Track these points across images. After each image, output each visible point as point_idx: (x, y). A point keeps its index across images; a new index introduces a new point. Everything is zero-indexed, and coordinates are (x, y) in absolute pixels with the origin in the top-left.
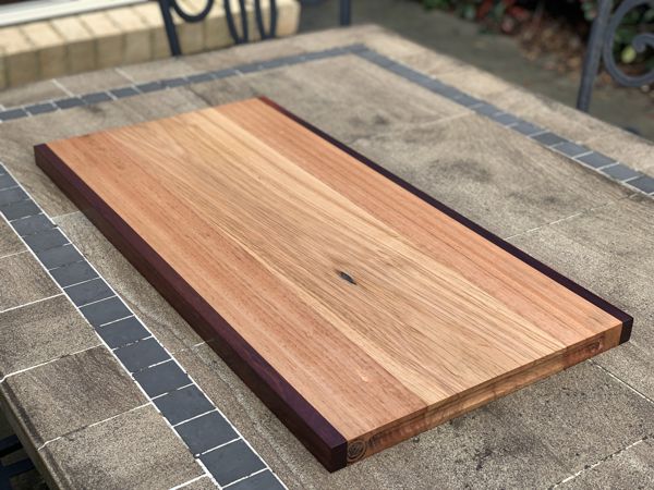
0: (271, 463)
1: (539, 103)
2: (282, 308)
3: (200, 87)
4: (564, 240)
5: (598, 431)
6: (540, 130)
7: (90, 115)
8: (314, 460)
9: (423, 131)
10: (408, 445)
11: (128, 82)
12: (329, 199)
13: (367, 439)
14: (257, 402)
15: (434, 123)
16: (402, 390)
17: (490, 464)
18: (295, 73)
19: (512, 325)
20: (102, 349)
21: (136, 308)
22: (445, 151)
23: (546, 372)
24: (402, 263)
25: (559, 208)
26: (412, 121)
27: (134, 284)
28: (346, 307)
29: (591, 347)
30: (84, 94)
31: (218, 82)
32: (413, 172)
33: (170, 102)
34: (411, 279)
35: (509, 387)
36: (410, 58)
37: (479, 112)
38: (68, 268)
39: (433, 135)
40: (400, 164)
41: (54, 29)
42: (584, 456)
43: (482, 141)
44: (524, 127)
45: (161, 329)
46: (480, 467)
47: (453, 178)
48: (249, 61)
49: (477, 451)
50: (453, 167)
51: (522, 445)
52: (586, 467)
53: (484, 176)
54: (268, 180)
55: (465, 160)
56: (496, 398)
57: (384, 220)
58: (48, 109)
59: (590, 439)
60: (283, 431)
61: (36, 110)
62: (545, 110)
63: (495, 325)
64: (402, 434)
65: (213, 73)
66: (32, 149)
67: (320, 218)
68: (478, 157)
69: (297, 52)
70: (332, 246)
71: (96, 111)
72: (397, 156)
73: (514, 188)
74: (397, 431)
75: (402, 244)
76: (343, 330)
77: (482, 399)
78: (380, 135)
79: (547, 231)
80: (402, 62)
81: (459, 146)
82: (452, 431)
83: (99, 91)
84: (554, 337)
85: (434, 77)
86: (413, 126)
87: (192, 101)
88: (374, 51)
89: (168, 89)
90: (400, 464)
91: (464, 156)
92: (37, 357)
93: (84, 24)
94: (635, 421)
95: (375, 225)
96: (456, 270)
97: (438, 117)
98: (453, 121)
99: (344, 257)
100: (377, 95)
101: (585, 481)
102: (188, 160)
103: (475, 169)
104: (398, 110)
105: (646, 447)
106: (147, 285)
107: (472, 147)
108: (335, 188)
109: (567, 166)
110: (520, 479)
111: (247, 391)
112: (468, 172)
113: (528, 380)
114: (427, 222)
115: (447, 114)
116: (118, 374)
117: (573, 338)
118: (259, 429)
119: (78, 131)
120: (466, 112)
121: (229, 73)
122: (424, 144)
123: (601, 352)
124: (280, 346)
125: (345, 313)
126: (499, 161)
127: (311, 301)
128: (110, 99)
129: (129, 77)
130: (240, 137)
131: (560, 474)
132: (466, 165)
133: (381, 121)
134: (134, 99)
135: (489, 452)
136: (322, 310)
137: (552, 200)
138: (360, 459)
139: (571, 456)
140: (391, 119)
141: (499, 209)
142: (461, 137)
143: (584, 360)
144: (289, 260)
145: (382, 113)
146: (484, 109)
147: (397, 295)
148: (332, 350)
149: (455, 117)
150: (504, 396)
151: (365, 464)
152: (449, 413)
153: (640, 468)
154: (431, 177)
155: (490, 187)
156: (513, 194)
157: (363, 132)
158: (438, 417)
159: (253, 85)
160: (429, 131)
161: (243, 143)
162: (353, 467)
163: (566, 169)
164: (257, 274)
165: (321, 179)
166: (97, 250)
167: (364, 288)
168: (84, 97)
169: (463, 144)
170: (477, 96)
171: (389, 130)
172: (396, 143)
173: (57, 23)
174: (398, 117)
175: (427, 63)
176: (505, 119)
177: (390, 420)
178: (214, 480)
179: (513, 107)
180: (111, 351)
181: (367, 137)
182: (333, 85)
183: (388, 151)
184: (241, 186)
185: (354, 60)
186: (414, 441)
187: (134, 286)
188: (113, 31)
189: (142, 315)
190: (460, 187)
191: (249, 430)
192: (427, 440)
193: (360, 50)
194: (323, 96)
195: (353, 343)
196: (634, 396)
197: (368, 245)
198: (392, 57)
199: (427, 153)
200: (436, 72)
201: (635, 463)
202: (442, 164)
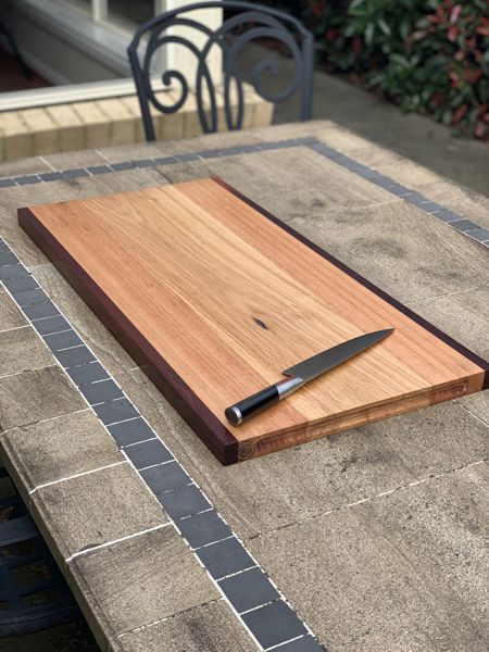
0: (178, 456)
1: (463, 195)
2: (204, 343)
3: (165, 169)
4: (457, 307)
5: (448, 452)
6: (458, 217)
7: (69, 187)
8: (213, 457)
9: (354, 214)
10: (290, 452)
11: (105, 161)
12: (258, 263)
13: (255, 442)
14: (174, 414)
15: (365, 207)
17: (354, 468)
18: (250, 160)
19: (391, 368)
20: (57, 367)
21: (87, 339)
22: (370, 231)
23: (414, 405)
24: (309, 316)
25: (458, 282)
26: (345, 205)
27: (88, 321)
28: (256, 346)
29: (456, 389)
30: (66, 170)
31: (181, 165)
32: (337, 247)
33: (137, 180)
34: (314, 328)
35: (381, 414)
36: (356, 151)
37: (407, 200)
38: (37, 306)
39: (362, 217)
40: (328, 240)
41: (48, 114)
42: (431, 468)
43: (404, 224)
44: (444, 214)
45: (106, 356)
46: (344, 470)
47: (371, 253)
48: (212, 148)
49: (345, 459)
50: (373, 244)
51: (383, 457)
52: (432, 476)
53: (399, 253)
54: (209, 245)
55: (385, 239)
56: (369, 422)
57: (301, 282)
58: (34, 180)
59: (439, 457)
60: (191, 435)
61: (23, 181)
62: (468, 200)
63: (376, 367)
64: (286, 442)
65: (179, 157)
66: (16, 212)
67: (246, 276)
68: (397, 237)
69: (256, 142)
70: (252, 299)
71: (74, 184)
72: (327, 232)
73: (423, 264)
74: (282, 439)
75: (313, 302)
76: (250, 363)
77: (357, 421)
78: (315, 215)
79: (444, 300)
80: (347, 155)
81: (383, 227)
82: (327, 444)
83: (78, 167)
84: (423, 377)
85: (373, 169)
86: (346, 209)
87: (157, 180)
88: (324, 144)
89: (137, 168)
90: (281, 464)
91: (385, 236)
92: (5, 370)
93: (76, 112)
94: (481, 447)
95: (293, 285)
96: (354, 323)
97: (370, 203)
98: (382, 206)
99: (262, 309)
100: (318, 181)
101: (428, 486)
102: (144, 225)
103: (393, 247)
104: (335, 195)
105: (485, 466)
106: (98, 322)
107: (394, 229)
108: (264, 255)
109: (475, 248)
110: (375, 481)
111: (168, 405)
112: (386, 249)
113: (398, 410)
114: (337, 284)
115: (377, 200)
116: (67, 386)
117: (439, 380)
118: (173, 432)
119: (57, 199)
120: (395, 199)
121: (193, 157)
122: (352, 224)
123: (465, 394)
124: (197, 371)
125: (254, 351)
126: (415, 241)
127: (228, 339)
128: (88, 175)
129: (106, 158)
130: (191, 210)
131: (408, 479)
132: (386, 243)
133: (319, 204)
134: (107, 175)
135: (354, 460)
136: (236, 347)
137: (454, 275)
138: (249, 458)
139: (420, 468)
140: (328, 202)
141: (406, 280)
142: (386, 220)
143: (449, 399)
144: (216, 308)
145: (321, 197)
146: (412, 197)
147: (301, 339)
148: (238, 377)
149: (385, 203)
150: (375, 421)
152: (328, 429)
153: (476, 481)
154: (353, 251)
155: (402, 262)
156: (421, 269)
157: (301, 212)
158: (317, 432)
159: (212, 168)
160: (359, 214)
161: (193, 215)
162: (243, 464)
163: (474, 251)
164: (188, 316)
165: (255, 246)
166: (62, 293)
167: (274, 332)
168: (64, 172)
169: (387, 225)
170: (409, 187)
171: (324, 212)
172: (328, 222)
173: (51, 110)
174: (334, 201)
175: (370, 156)
176: (429, 207)
177: (275, 429)
178: (132, 465)
179: (438, 197)
180: (64, 369)
181: (304, 216)
182: (282, 171)
183: (319, 229)
184: (186, 250)
185: (305, 150)
186: (296, 449)
187: (88, 323)
188: (103, 120)
189: (92, 345)
190: (376, 261)
191: (166, 433)
192: (305, 449)
193: (311, 143)
194: (271, 180)
195: (258, 374)
197: (284, 300)
198: (339, 150)
199: (353, 232)
200: (376, 164)
201: (473, 477)
202: (364, 241)
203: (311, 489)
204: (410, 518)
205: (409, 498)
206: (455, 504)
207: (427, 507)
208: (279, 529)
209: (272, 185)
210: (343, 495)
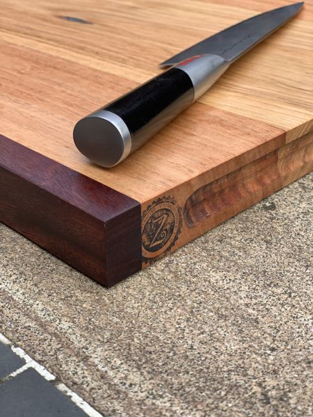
8: (63, 267)
10: (257, 215)
13: (182, 200)
16: (225, 117)
74: (233, 187)
90: (258, 250)
125: (80, 47)
138: (170, 251)
148: (68, 84)
151: (181, 259)
162: (157, 269)
177: (222, 159)
186: (266, 208)
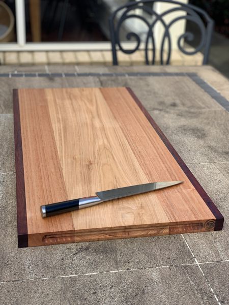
3: (103, 78)
4: (217, 171)
5: (149, 256)
7: (47, 81)
9: (190, 113)
11: (76, 71)
15: (200, 110)
17: (83, 254)
18: (151, 80)
22: (193, 123)
25: (227, 157)
26: (189, 107)
30: (53, 73)
31: (113, 78)
32: (167, 128)
33: (85, 81)
39: (193, 115)
40: (165, 123)
42: (131, 264)
43: (216, 122)
46: (77, 254)
47: (185, 134)
48: (136, 72)
49: (82, 247)
50: (190, 130)
51: (105, 251)
52: (128, 269)
53: (200, 134)
55: (199, 128)
59: (142, 258)
61: (27, 75)
65: (115, 74)
68: (207, 128)
71: (51, 79)
72: (169, 120)
73: (213, 144)
78: (168, 110)
79: (211, 165)
80: (209, 84)
81: (202, 121)
85: (218, 92)
86: (187, 109)
88: (199, 77)
91: (199, 126)
94: (173, 257)
97: (204, 108)
98: (210, 111)
101: (121, 275)
103: (200, 132)
105: (168, 270)
107: (209, 123)
110: (90, 264)
112: (196, 133)
115: (208, 107)
120: (220, 108)
121: (123, 75)
122: (185, 118)
126: (216, 132)
128: (62, 76)
129: (78, 69)
131: (112, 268)
132: (198, 130)
133: (174, 105)
135: (87, 249)
137: (227, 153)
139: (125, 262)
140: (180, 105)
141: (195, 151)
142: (207, 118)
145: (178, 102)
149: (213, 109)
153: (155, 278)
154: (175, 132)
155: (200, 141)
156: (209, 147)
157: (160, 108)
159: (128, 81)
160: (193, 113)
169: (205, 121)
171: (174, 109)
172: (172, 115)
174: (183, 104)
181: (161, 110)
182: (166, 87)
183: (164, 117)
185: (186, 79)
190: (185, 138)
193: (193, 75)
194: (156, 90)
196: (184, 246)
198: (206, 81)
199: (183, 122)
200: (221, 90)
201: (155, 275)
202: (185, 128)
203: (48, 261)
204: (95, 293)
205: (103, 280)
206: (130, 290)
207: (111, 288)
208: (9, 281)
209: (155, 93)
210: (64, 270)
